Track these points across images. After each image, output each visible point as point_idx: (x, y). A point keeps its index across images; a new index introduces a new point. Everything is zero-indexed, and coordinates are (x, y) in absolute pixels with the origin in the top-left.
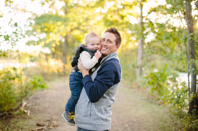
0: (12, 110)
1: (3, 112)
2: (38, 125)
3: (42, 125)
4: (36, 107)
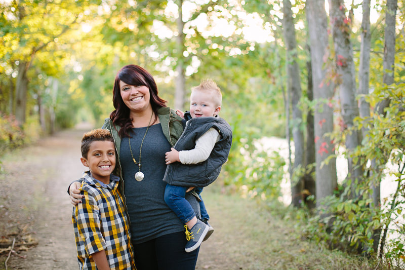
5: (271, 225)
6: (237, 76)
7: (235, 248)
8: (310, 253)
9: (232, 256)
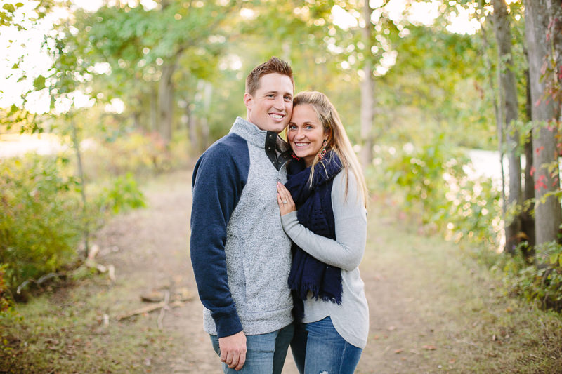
0: (65, 268)
1: (44, 273)
2: (146, 300)
3: (154, 300)
4: (124, 257)
5: (476, 277)
6: (443, 78)
7: (427, 306)
8: (517, 314)
9: (423, 315)
